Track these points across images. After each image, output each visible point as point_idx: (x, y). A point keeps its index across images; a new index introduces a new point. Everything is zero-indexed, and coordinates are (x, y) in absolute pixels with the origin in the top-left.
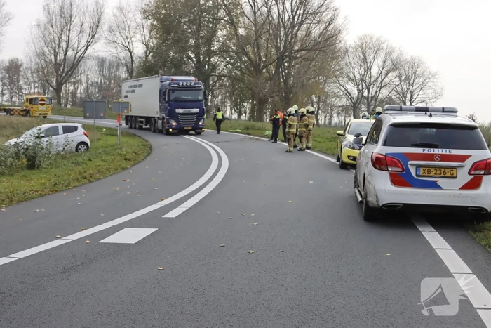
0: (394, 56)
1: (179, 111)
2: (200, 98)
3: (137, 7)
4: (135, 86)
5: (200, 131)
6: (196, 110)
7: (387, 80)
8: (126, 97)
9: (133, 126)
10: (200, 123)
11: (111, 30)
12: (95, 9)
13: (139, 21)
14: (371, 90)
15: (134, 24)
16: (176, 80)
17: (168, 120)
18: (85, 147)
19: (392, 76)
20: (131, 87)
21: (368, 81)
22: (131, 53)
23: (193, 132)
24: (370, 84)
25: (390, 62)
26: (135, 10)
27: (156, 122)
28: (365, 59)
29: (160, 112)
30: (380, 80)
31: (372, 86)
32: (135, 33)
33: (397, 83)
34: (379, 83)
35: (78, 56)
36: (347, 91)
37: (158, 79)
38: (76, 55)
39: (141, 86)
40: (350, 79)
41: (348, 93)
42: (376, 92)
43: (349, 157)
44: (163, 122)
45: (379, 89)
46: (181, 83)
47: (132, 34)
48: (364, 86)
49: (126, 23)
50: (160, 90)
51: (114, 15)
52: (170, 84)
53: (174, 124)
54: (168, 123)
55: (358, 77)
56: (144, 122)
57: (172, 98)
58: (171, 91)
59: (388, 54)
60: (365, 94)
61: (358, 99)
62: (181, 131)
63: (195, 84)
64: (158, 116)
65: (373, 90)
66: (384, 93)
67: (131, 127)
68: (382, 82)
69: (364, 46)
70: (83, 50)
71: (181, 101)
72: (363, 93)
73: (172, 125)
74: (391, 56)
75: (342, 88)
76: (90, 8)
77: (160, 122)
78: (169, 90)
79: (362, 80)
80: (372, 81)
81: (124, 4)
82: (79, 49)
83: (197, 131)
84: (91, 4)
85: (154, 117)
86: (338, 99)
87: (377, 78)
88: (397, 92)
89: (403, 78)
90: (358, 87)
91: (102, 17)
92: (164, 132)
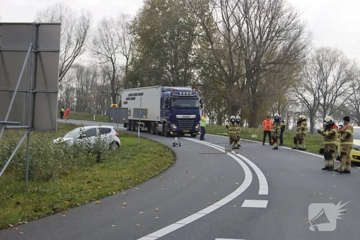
0: (348, 67)
1: (179, 116)
2: (197, 106)
3: (119, 22)
4: (136, 95)
5: (196, 134)
6: (193, 116)
7: (341, 90)
8: (125, 103)
9: (132, 129)
10: (197, 127)
11: (95, 43)
12: (82, 24)
13: (121, 35)
14: (327, 98)
15: (116, 38)
16: (176, 90)
17: (169, 124)
18: (117, 146)
19: (347, 85)
20: (131, 95)
21: (324, 90)
22: (113, 64)
23: (190, 135)
24: (326, 93)
25: (344, 73)
26: (118, 25)
27: (156, 125)
28: (321, 69)
29: (161, 117)
30: (335, 89)
31: (328, 95)
32: (117, 46)
33: (351, 92)
34: (334, 92)
35: (65, 65)
36: (304, 98)
37: (160, 89)
38: (63, 64)
39: (141, 94)
40: (307, 88)
41: (305, 101)
42: (332, 100)
43: (353, 156)
44: (163, 126)
45: (334, 97)
46: (181, 93)
47: (115, 46)
48: (321, 94)
49: (109, 36)
50: (162, 99)
51: (100, 30)
52: (171, 94)
53: (175, 127)
54: (169, 126)
55: (314, 86)
56: (144, 125)
57: (172, 106)
58: (172, 100)
59: (343, 65)
60: (322, 101)
61: (314, 105)
62: (180, 134)
63: (193, 94)
64: (159, 120)
65: (329, 98)
66: (339, 101)
67: (130, 130)
68: (337, 92)
69: (321, 58)
70: (70, 59)
71: (181, 108)
72: (319, 101)
73: (173, 128)
74: (346, 68)
75: (300, 96)
76: (77, 23)
77: (160, 126)
78: (171, 99)
79: (319, 88)
80: (328, 90)
81: (108, 19)
82: (66, 58)
83: (194, 134)
84: (78, 19)
85: (154, 122)
86: (295, 106)
87: (333, 87)
88: (351, 100)
89: (357, 88)
90: (315, 95)
91: (88, 31)
92: (165, 135)
